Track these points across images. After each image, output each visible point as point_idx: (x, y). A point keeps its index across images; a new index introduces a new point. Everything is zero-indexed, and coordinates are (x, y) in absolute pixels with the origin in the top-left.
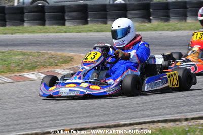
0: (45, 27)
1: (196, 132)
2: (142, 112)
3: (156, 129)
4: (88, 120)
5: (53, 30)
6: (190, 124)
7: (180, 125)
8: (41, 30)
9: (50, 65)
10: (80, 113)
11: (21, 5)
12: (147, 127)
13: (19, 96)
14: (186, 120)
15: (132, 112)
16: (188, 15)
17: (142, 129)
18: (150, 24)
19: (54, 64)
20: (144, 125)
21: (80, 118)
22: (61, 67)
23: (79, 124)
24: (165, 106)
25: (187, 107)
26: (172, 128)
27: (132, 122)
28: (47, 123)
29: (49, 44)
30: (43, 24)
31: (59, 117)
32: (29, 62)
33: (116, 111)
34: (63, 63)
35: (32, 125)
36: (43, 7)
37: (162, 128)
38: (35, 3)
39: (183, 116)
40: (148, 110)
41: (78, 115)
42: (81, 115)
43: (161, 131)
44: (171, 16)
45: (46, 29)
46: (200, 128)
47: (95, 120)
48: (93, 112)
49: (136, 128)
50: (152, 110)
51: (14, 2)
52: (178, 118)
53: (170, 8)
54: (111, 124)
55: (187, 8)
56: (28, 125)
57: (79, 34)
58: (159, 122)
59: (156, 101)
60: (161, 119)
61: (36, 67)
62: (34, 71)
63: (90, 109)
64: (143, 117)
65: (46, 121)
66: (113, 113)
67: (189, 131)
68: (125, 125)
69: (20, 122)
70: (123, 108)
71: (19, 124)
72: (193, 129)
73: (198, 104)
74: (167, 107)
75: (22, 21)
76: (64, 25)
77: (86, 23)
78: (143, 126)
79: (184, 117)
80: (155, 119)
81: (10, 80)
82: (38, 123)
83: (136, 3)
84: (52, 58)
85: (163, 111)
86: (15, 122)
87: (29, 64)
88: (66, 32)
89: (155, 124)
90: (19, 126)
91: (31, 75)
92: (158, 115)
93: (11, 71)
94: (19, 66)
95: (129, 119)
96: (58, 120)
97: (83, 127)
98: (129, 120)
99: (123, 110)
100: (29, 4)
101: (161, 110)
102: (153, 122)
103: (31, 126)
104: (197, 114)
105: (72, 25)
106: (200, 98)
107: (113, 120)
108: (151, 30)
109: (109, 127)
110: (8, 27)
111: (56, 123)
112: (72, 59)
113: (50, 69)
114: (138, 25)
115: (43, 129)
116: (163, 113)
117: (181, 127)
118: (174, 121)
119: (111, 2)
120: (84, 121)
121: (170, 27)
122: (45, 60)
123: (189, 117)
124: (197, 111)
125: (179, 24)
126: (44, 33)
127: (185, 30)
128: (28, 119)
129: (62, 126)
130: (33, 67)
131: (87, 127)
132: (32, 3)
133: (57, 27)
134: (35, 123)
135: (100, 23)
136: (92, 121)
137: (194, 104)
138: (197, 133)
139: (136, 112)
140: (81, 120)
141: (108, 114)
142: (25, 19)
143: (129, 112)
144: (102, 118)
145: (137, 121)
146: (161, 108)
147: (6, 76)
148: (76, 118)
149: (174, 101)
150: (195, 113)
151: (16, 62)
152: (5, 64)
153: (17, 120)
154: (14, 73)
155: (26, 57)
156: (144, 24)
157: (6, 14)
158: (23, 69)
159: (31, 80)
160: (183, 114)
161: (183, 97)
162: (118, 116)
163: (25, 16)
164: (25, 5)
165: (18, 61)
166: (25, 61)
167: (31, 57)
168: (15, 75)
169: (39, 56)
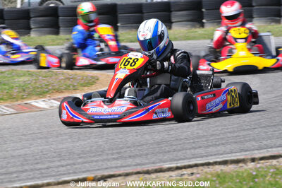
0: (59, 37)
1: (266, 177)
2: (192, 151)
3: (212, 174)
4: (119, 163)
6: (259, 165)
7: (245, 167)
8: (53, 40)
9: (67, 89)
10: (108, 154)
11: (26, 6)
12: (200, 172)
13: (25, 133)
14: (253, 160)
15: (180, 150)
16: (254, 16)
17: (192, 174)
18: (203, 29)
19: (71, 87)
20: (195, 168)
21: (108, 160)
22: (83, 91)
23: (107, 168)
24: (224, 142)
25: (254, 143)
26: (235, 172)
27: (179, 165)
28: (64, 168)
30: (57, 33)
31: (80, 160)
32: (38, 85)
33: (157, 150)
34: (85, 86)
35: (43, 171)
36: (55, 9)
37: (220, 172)
38: (45, 4)
39: (248, 155)
40: (200, 147)
41: (105, 157)
42: (110, 157)
43: (218, 176)
45: (60, 39)
46: (272, 171)
47: (129, 163)
48: (125, 152)
49: (185, 172)
51: (16, 4)
52: (242, 157)
54: (150, 169)
55: (253, 6)
56: (37, 172)
58: (216, 163)
59: (212, 135)
60: (218, 160)
61: (47, 92)
62: (45, 97)
63: (121, 148)
64: (194, 157)
65: (63, 166)
66: (153, 153)
67: (256, 175)
68: (170, 169)
69: (26, 167)
70: (166, 146)
71: (26, 171)
72: (263, 173)
73: (269, 138)
74: (226, 143)
75: (28, 29)
78: (195, 170)
79: (250, 157)
80: (211, 159)
81: (12, 110)
82: (50, 169)
84: (69, 79)
85: (222, 148)
86: (20, 169)
87: (38, 88)
89: (211, 167)
90: (25, 174)
91: (40, 103)
92: (215, 155)
93: (14, 98)
94: (24, 91)
95: (175, 160)
96: (79, 163)
97: (112, 173)
98: (175, 162)
99: (167, 149)
100: (37, 6)
101: (219, 148)
102: (208, 164)
103: (42, 173)
104: (268, 151)
107: (153, 163)
108: (204, 38)
109: (148, 172)
111: (76, 168)
112: (98, 79)
113: (67, 95)
114: (186, 32)
115: (58, 177)
116: (222, 152)
117: (246, 170)
118: (237, 162)
119: (149, 1)
122: (60, 82)
123: (257, 156)
124: (267, 147)
126: (58, 45)
128: (37, 163)
129: (84, 172)
130: (44, 92)
131: (118, 173)
132: (41, 4)
134: (47, 168)
135: (134, 30)
136: (124, 165)
138: (268, 177)
139: (184, 151)
140: (109, 164)
141: (147, 154)
142: (32, 26)
143: (175, 151)
144: (138, 160)
145: (187, 163)
146: (218, 145)
147: (6, 104)
148: (103, 160)
149: (236, 134)
150: (265, 150)
151: (20, 86)
152: (5, 89)
153: (23, 165)
154: (17, 101)
155: (34, 78)
156: (194, 30)
157: (5, 20)
158: (30, 95)
159: (42, 110)
160: (248, 153)
161: (248, 129)
162: (161, 156)
163: (31, 22)
164: (31, 7)
165: (22, 84)
166: (32, 83)
167: (40, 78)
168: (19, 103)
169: (51, 77)
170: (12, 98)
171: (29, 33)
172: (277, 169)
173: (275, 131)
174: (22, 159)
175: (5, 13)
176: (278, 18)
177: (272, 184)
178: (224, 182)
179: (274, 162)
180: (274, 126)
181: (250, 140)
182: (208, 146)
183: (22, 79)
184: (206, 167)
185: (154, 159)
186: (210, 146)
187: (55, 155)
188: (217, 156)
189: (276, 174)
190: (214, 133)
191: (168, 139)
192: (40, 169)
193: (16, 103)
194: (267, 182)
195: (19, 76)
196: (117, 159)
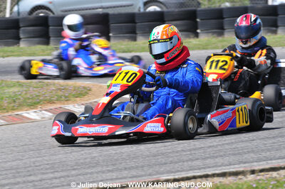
0: (49, 47)
2: (190, 163)
4: (114, 175)
6: (259, 177)
7: (245, 179)
8: (43, 50)
9: (59, 99)
10: (102, 166)
11: (15, 16)
13: (16, 144)
14: (253, 172)
15: (176, 163)
18: (197, 40)
19: (63, 98)
21: (103, 172)
22: (75, 102)
24: (221, 154)
25: (252, 155)
26: (236, 184)
27: (177, 177)
28: (57, 181)
30: (47, 43)
31: (73, 172)
32: (28, 96)
33: (153, 162)
34: (77, 97)
35: (36, 183)
36: (46, 19)
37: (219, 184)
38: (34, 14)
39: (247, 167)
40: (197, 159)
41: (99, 169)
42: (105, 169)
44: (225, 28)
45: (51, 49)
46: (272, 183)
48: (121, 163)
51: (5, 13)
52: (241, 169)
53: (225, 16)
56: (31, 184)
58: (214, 175)
59: (210, 147)
60: (217, 172)
61: (39, 103)
62: (36, 108)
63: (116, 160)
64: (192, 169)
65: (56, 178)
66: (149, 165)
67: (257, 187)
70: (162, 158)
71: (18, 183)
73: (269, 150)
74: (224, 155)
75: (17, 39)
79: (249, 169)
80: (210, 171)
81: (2, 121)
82: (43, 182)
83: (177, 10)
84: (60, 90)
85: (219, 160)
86: (12, 181)
87: (29, 99)
90: (17, 186)
91: (32, 114)
92: (213, 167)
93: (4, 109)
94: (15, 101)
95: (172, 172)
98: (173, 174)
99: (164, 161)
100: (26, 15)
101: (217, 160)
102: (206, 176)
104: (267, 164)
106: (271, 142)
107: (150, 175)
108: (199, 49)
112: (90, 90)
113: (58, 106)
116: (220, 164)
117: (246, 182)
118: (236, 174)
119: (142, 10)
121: (225, 43)
122: (51, 92)
123: (257, 168)
124: (267, 159)
126: (48, 55)
128: (30, 175)
130: (35, 103)
132: (31, 13)
135: (127, 40)
137: (263, 151)
139: (180, 164)
140: (104, 176)
141: (143, 167)
142: (21, 36)
143: (171, 162)
144: (134, 173)
145: (184, 175)
146: (217, 157)
148: (97, 173)
149: (234, 146)
150: (264, 162)
151: (10, 97)
153: (14, 177)
154: (8, 112)
155: (24, 89)
156: (188, 40)
158: (20, 106)
159: (33, 121)
160: (247, 165)
161: (246, 141)
162: (157, 168)
163: (21, 32)
164: (21, 16)
165: (12, 95)
166: (23, 94)
167: (31, 89)
168: (10, 114)
169: (42, 87)
170: (2, 109)
171: (18, 43)
172: (278, 181)
173: (274, 143)
174: (14, 171)
176: (274, 29)
179: (274, 174)
180: (274, 137)
181: (249, 152)
182: (206, 158)
183: (12, 90)
184: (204, 179)
185: (150, 171)
186: (208, 158)
187: (48, 167)
188: (215, 168)
189: (277, 186)
190: (212, 145)
191: (164, 151)
192: (34, 181)
193: (6, 114)
195: (9, 86)
196: (112, 171)
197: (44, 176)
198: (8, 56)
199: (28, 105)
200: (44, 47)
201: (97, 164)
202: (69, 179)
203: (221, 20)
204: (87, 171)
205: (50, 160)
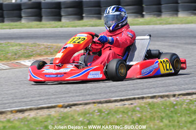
2: (132, 91)
4: (81, 98)
5: (50, 25)
6: (178, 99)
7: (169, 100)
8: (38, 25)
9: (46, 54)
10: (73, 93)
11: (19, 2)
13: (15, 80)
14: (174, 96)
15: (124, 91)
16: (180, 10)
17: (132, 104)
18: (143, 19)
19: (49, 53)
20: (134, 100)
21: (73, 96)
24: (154, 86)
25: (175, 87)
27: (122, 98)
29: (46, 37)
30: (40, 20)
31: (53, 97)
32: (25, 51)
33: (108, 90)
40: (138, 89)
41: (71, 95)
42: (74, 94)
43: (149, 104)
45: (43, 24)
46: (187, 101)
47: (88, 98)
50: (142, 89)
53: (162, 3)
54: (102, 100)
56: (24, 103)
57: (74, 28)
61: (32, 56)
62: (30, 59)
63: (83, 89)
65: (41, 100)
66: (105, 93)
67: (176, 104)
68: (116, 101)
70: (114, 88)
71: (15, 102)
72: (181, 103)
73: (187, 84)
75: (20, 17)
76: (60, 20)
77: (81, 18)
78: (133, 102)
79: (172, 94)
84: (47, 48)
85: (153, 90)
86: (11, 101)
87: (25, 53)
88: (61, 27)
90: (14, 104)
91: (27, 62)
93: (9, 59)
94: (16, 54)
96: (52, 98)
99: (115, 90)
101: (151, 90)
103: (26, 104)
105: (68, 21)
106: (188, 79)
108: (144, 24)
109: (100, 103)
110: (6, 23)
111: (51, 101)
118: (162, 97)
120: (77, 100)
121: (162, 21)
122: (41, 49)
123: (177, 93)
125: (171, 19)
126: (41, 28)
127: (176, 23)
130: (29, 56)
133: (53, 22)
134: (31, 101)
135: (94, 19)
136: (84, 99)
137: (183, 84)
138: (184, 106)
140: (74, 99)
141: (100, 93)
142: (23, 15)
143: (120, 91)
145: (127, 97)
146: (151, 88)
147: (3, 63)
149: (163, 82)
151: (13, 52)
152: (3, 54)
153: (13, 99)
154: (11, 61)
155: (23, 47)
156: (137, 19)
157: (3, 11)
158: (20, 57)
159: (27, 67)
163: (22, 12)
164: (22, 2)
165: (15, 51)
166: (22, 51)
167: (27, 47)
168: (12, 62)
169: (35, 47)
170: (7, 59)
171: (20, 20)
175: (4, 6)
177: (186, 110)
178: (153, 108)
179: (189, 97)
182: (144, 89)
183: (14, 48)
184: (141, 100)
185: (105, 96)
187: (36, 93)
189: (190, 104)
193: (10, 62)
194: (183, 108)
195: (12, 46)
196: (79, 96)
197: (33, 99)
198: (13, 28)
199: (25, 57)
200: (38, 23)
201: (69, 92)
202: (50, 100)
203: (159, 6)
204: (62, 96)
205: (38, 90)
